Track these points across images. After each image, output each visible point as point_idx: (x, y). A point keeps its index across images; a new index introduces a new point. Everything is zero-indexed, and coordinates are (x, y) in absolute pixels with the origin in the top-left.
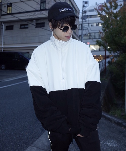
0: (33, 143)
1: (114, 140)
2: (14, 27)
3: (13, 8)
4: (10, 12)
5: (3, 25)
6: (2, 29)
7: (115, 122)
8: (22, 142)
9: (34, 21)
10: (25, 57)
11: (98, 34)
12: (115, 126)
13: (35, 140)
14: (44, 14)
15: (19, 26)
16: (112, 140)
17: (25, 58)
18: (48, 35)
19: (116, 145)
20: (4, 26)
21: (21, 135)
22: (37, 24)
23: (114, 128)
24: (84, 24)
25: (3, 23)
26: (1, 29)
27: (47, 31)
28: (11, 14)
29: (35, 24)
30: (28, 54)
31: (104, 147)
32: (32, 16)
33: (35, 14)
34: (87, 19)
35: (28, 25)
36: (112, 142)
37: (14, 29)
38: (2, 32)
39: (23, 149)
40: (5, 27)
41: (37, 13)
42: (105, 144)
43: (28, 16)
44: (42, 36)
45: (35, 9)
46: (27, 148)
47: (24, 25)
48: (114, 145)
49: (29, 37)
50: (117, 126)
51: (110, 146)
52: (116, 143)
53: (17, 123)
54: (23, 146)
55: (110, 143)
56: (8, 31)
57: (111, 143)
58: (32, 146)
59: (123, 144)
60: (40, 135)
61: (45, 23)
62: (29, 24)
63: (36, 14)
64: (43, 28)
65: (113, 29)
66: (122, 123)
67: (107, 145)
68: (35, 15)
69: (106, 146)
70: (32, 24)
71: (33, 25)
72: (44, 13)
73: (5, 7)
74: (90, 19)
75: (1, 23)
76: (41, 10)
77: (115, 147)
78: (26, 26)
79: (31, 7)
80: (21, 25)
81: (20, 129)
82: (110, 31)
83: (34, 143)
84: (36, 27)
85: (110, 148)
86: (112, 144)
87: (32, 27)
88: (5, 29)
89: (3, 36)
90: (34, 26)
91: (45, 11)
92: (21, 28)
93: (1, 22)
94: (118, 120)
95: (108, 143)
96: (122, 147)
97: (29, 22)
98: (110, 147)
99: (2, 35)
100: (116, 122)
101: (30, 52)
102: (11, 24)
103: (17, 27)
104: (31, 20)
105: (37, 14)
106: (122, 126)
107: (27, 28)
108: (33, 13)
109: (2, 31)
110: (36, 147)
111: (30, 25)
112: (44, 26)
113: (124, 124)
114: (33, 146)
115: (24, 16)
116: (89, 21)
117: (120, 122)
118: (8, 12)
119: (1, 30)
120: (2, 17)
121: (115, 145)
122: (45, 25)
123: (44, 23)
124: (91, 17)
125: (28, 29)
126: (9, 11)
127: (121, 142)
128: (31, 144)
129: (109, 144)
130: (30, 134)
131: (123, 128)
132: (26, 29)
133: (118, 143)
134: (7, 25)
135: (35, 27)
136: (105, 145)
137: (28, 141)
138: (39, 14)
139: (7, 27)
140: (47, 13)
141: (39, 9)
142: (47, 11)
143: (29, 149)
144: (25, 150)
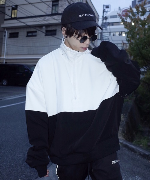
1: (139, 177)
2: (19, 34)
3: (19, 11)
4: (15, 16)
5: (7, 31)
6: (5, 36)
7: (140, 153)
8: (24, 175)
9: (44, 27)
10: (31, 70)
11: (121, 45)
12: (140, 158)
14: (56, 20)
15: (26, 34)
16: (136, 177)
17: (32, 72)
20: (7, 33)
21: (23, 167)
22: (47, 31)
23: (140, 162)
24: (104, 33)
25: (6, 30)
26: (4, 36)
27: (59, 40)
28: (16, 18)
29: (44, 31)
33: (45, 20)
34: (108, 27)
35: (36, 32)
36: (136, 178)
37: (19, 36)
38: (5, 40)
40: (8, 34)
41: (47, 18)
43: (37, 21)
44: (52, 46)
45: (45, 13)
47: (31, 32)
49: (37, 47)
50: (143, 159)
53: (19, 152)
56: (12, 39)
61: (57, 30)
62: (38, 31)
63: (47, 19)
64: (54, 37)
65: (140, 40)
66: (149, 155)
68: (46, 21)
70: (41, 31)
72: (56, 18)
73: (9, 9)
74: (111, 27)
75: (4, 29)
76: (52, 15)
78: (34, 34)
79: (41, 10)
80: (28, 32)
81: (23, 159)
82: (135, 41)
84: (46, 35)
87: (41, 34)
88: (9, 36)
89: (6, 45)
90: (43, 33)
91: (57, 16)
92: (28, 36)
93: (4, 28)
94: (144, 152)
97: (38, 29)
99: (5, 44)
100: (142, 154)
102: (16, 31)
103: (22, 34)
104: (41, 26)
105: (48, 19)
106: (149, 160)
107: (35, 36)
108: (43, 18)
109: (5, 38)
111: (39, 33)
112: (55, 34)
115: (32, 21)
116: (110, 29)
117: (147, 153)
118: (13, 16)
119: (4, 37)
120: (6, 22)
122: (57, 33)
123: (55, 31)
124: (113, 25)
126: (14, 14)
134: (11, 31)
135: (44, 34)
137: (31, 175)
138: (50, 19)
139: (10, 34)
140: (59, 18)
141: (51, 13)
142: (59, 16)
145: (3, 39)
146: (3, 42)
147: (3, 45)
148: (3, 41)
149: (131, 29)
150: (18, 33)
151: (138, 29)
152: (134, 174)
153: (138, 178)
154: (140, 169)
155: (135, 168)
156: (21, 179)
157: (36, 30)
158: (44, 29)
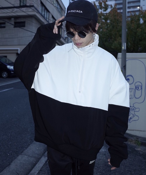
0: (22, 152)
8: (11, 151)
9: (13, 19)
10: (1, 61)
13: (25, 149)
17: (2, 63)
18: (29, 36)
19: (105, 150)
21: (9, 146)
22: (15, 23)
27: (28, 32)
29: (13, 23)
30: (5, 58)
32: (9, 13)
33: (13, 12)
39: (13, 158)
41: (16, 9)
43: (4, 13)
44: (22, 37)
45: (13, 5)
46: (18, 156)
48: (103, 150)
49: (7, 39)
53: (3, 134)
54: (13, 155)
58: (22, 155)
60: (29, 145)
61: (26, 22)
62: (6, 23)
63: (15, 10)
68: (13, 13)
70: (10, 22)
71: (11, 24)
72: (24, 11)
76: (21, 7)
78: (2, 25)
81: (8, 140)
83: (24, 152)
84: (15, 27)
87: (10, 26)
90: (12, 25)
91: (26, 8)
97: (7, 20)
101: (8, 57)
104: (9, 18)
105: (16, 11)
107: (4, 27)
108: (11, 10)
110: (27, 155)
112: (24, 26)
114: (23, 155)
121: (104, 150)
122: (26, 25)
123: (24, 22)
125: (4, 29)
128: (22, 153)
130: (18, 144)
132: (3, 29)
133: (106, 148)
135: (13, 26)
137: (17, 150)
138: (18, 11)
140: (28, 10)
141: (19, 5)
142: (28, 8)
143: (20, 157)
144: (16, 158)
156: (9, 154)
157: (5, 22)
158: (13, 21)
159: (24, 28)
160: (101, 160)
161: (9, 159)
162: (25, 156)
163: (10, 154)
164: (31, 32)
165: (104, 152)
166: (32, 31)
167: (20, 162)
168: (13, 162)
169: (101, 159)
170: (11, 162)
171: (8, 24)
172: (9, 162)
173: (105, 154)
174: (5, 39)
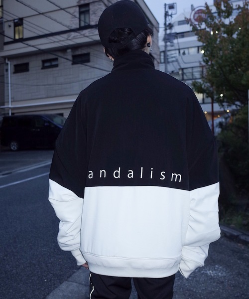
0: (70, 276)
1: (221, 266)
2: (31, 66)
3: (26, 29)
4: (21, 37)
5: (9, 63)
6: (7, 70)
7: (225, 234)
8: (51, 275)
9: (69, 51)
10: (55, 123)
12: (225, 241)
13: (75, 271)
14: (87, 37)
15: (40, 64)
16: (217, 266)
17: (56, 126)
19: (224, 273)
20: (11, 65)
21: (49, 265)
22: (74, 57)
23: (223, 246)
24: (169, 51)
25: (8, 60)
26: (5, 71)
27: (95, 69)
28: (21, 40)
29: (70, 57)
30: (61, 117)
31: (200, 278)
32: (63, 41)
33: (70, 38)
34: (175, 41)
35: (56, 59)
36: (216, 268)
37: (30, 69)
38: (8, 77)
39: (53, 286)
40: (13, 67)
41: (73, 34)
42: (202, 272)
43: (55, 42)
44: (85, 80)
45: (68, 27)
46: (61, 283)
47: (49, 60)
48: (220, 274)
49: (62, 84)
50: (229, 242)
51: (213, 275)
52: (223, 271)
53: (42, 245)
54: (52, 281)
55: (212, 271)
56: (19, 74)
57: (215, 270)
58: (69, 281)
59: (237, 271)
61: (91, 54)
62: (59, 59)
63: (72, 36)
64: (86, 65)
66: (238, 236)
67: (207, 274)
68: (70, 40)
69: (203, 276)
70: (65, 57)
71: (67, 59)
72: (87, 34)
73: (10, 26)
75: (5, 60)
76: (81, 28)
77: (220, 277)
78: (54, 63)
79: (61, 23)
80: (44, 62)
81: (49, 254)
83: (73, 276)
84: (74, 63)
85: (212, 278)
86: (217, 272)
87: (65, 63)
88: (13, 71)
89: (10, 85)
90: (68, 61)
91: (89, 30)
92: (44, 68)
93: (5, 58)
94: (231, 232)
95: (209, 270)
96: (233, 277)
97: (60, 54)
98: (210, 277)
99: (8, 83)
100: (228, 234)
101: (64, 114)
102: (24, 61)
103: (35, 64)
104: (64, 49)
105: (74, 37)
106: (239, 242)
107: (57, 66)
108: (65, 36)
109: (8, 74)
110: (76, 282)
111: (61, 60)
112: (88, 61)
113: (243, 237)
114: (71, 281)
115: (48, 42)
116: (178, 43)
117: (235, 234)
118: (17, 37)
119: (5, 73)
120: (6, 47)
121: (222, 273)
122: (92, 58)
123: (88, 55)
124: (183, 36)
125: (57, 69)
126: (19, 34)
127: (234, 268)
128: (68, 277)
129: (210, 273)
130: (65, 261)
131: (239, 245)
132: (54, 69)
133: (227, 270)
134: (16, 62)
135: (71, 63)
136: (203, 274)
137: (62, 273)
138: (77, 36)
139: (16, 66)
140: (93, 33)
141: (78, 27)
142: (93, 29)
143: (64, 286)
144: (56, 287)
145: (5, 76)
146: (6, 81)
147: (6, 85)
148: (5, 79)
149: (208, 41)
150: (27, 65)
151: (221, 41)
152: (214, 262)
153: (218, 268)
154: (223, 255)
155: (216, 255)
156: (47, 279)
157: (56, 57)
158: (69, 55)
159: (88, 64)
160: (213, 294)
161: (45, 289)
162: (74, 283)
163: (49, 280)
164: (100, 69)
165: (221, 277)
166: (102, 68)
167: (63, 295)
168: (51, 294)
169: (214, 292)
170: (48, 294)
171: (63, 60)
172: (44, 295)
173: (222, 282)
174: (59, 84)
